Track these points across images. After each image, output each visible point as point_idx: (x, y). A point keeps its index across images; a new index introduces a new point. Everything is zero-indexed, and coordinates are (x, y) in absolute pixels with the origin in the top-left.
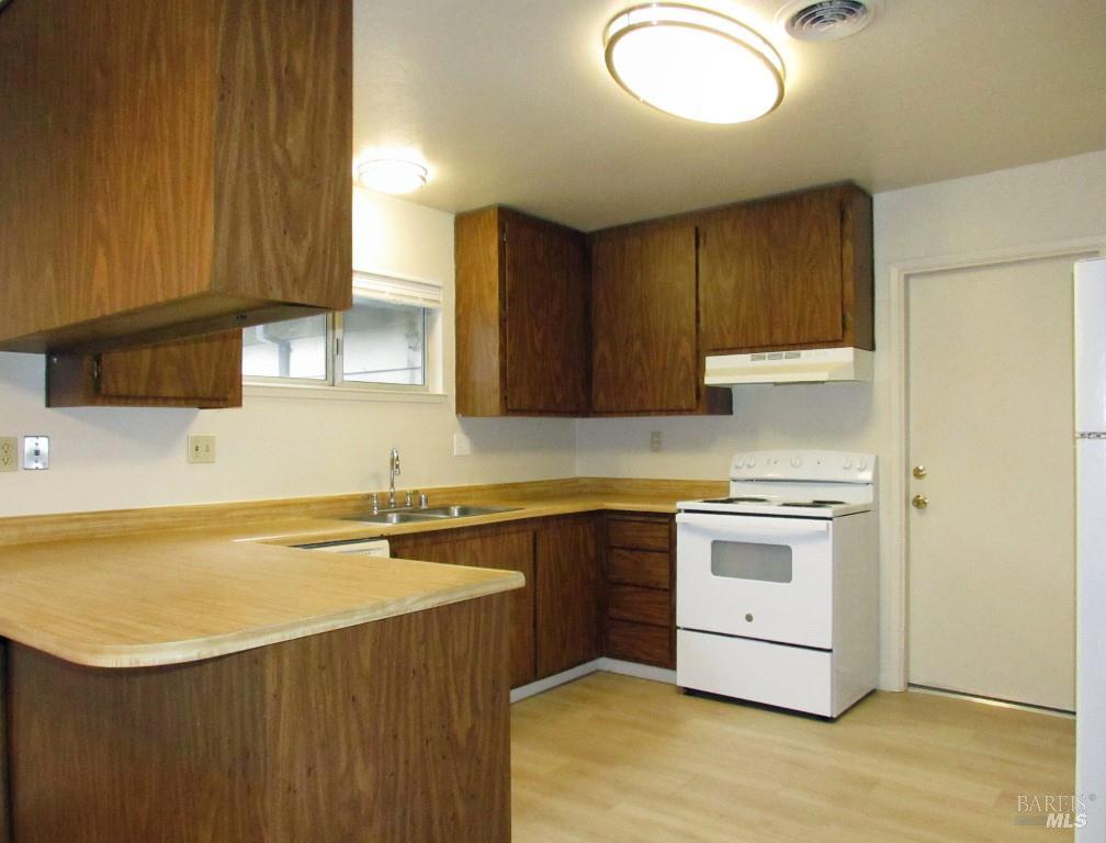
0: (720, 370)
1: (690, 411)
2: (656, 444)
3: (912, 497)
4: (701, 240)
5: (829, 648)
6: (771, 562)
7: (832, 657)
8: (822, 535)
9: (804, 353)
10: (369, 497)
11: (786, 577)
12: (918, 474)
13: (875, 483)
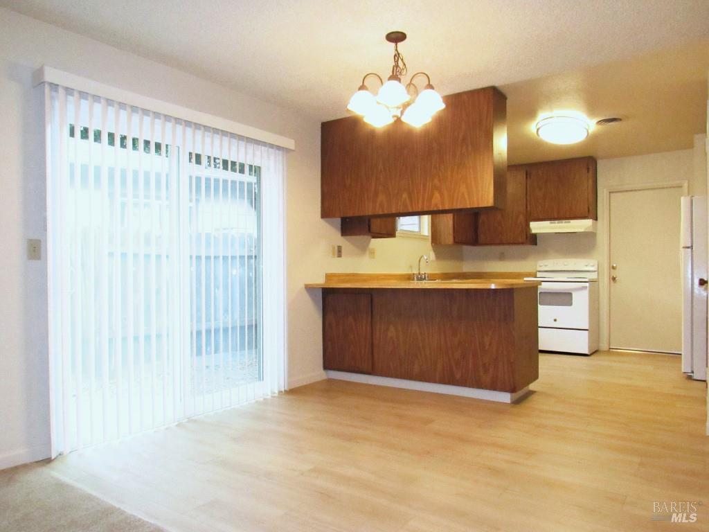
0: (537, 227)
1: (522, 243)
2: (502, 257)
3: (611, 277)
4: (528, 176)
5: (587, 328)
6: (564, 298)
7: (589, 333)
8: (585, 288)
9: (571, 221)
10: (414, 274)
11: (570, 304)
12: (613, 268)
13: (598, 271)
